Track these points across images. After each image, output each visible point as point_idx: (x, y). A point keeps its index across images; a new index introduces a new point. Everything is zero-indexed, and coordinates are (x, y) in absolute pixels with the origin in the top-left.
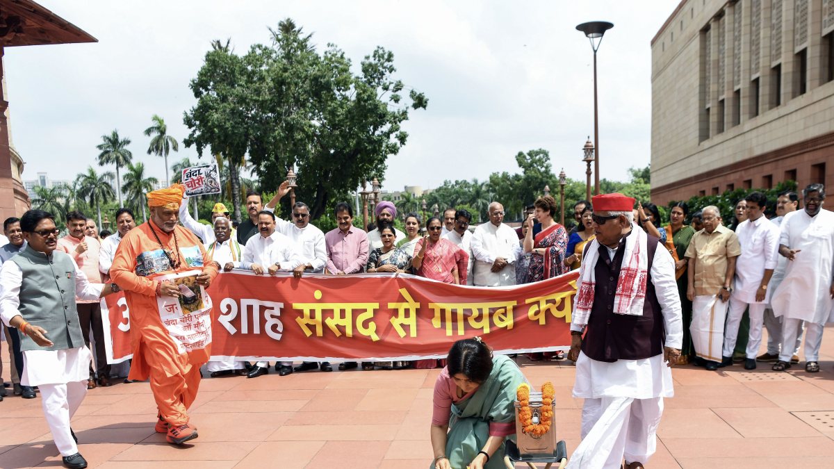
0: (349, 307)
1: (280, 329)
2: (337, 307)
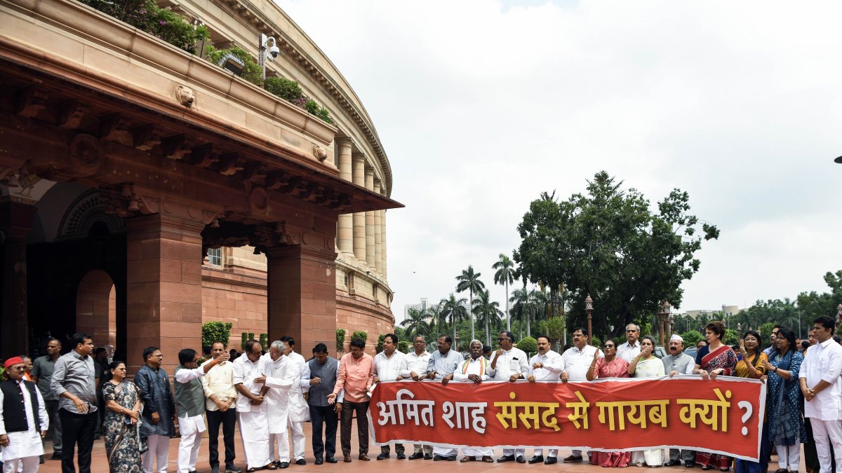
0: (536, 405)
1: (484, 424)
2: (527, 405)
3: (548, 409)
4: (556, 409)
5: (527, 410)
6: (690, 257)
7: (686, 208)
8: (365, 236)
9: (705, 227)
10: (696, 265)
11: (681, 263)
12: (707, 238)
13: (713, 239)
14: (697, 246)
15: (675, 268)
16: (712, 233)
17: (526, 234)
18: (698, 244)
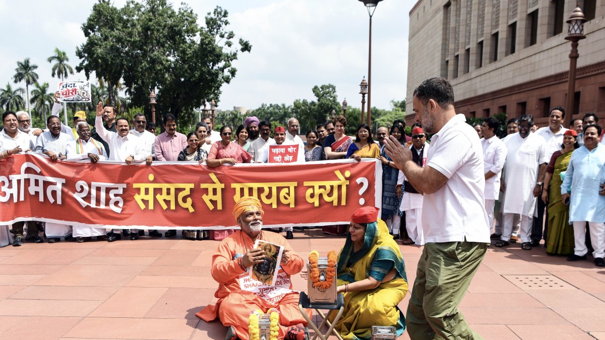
0: (173, 187)
1: (121, 204)
2: (164, 186)
3: (184, 189)
4: (191, 190)
5: (164, 191)
6: (229, 66)
7: (226, 23)
9: (241, 42)
10: (233, 72)
11: (222, 70)
12: (243, 50)
13: (247, 52)
14: (234, 56)
15: (217, 75)
16: (246, 47)
17: (90, 33)
18: (235, 55)
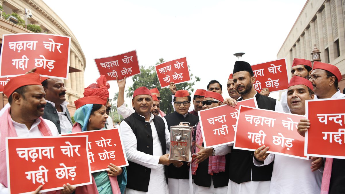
6: (190, 88)
8: (75, 81)
9: (196, 77)
11: (188, 90)
12: (197, 81)
13: (199, 81)
16: (198, 79)
17: (134, 80)
18: (194, 83)
